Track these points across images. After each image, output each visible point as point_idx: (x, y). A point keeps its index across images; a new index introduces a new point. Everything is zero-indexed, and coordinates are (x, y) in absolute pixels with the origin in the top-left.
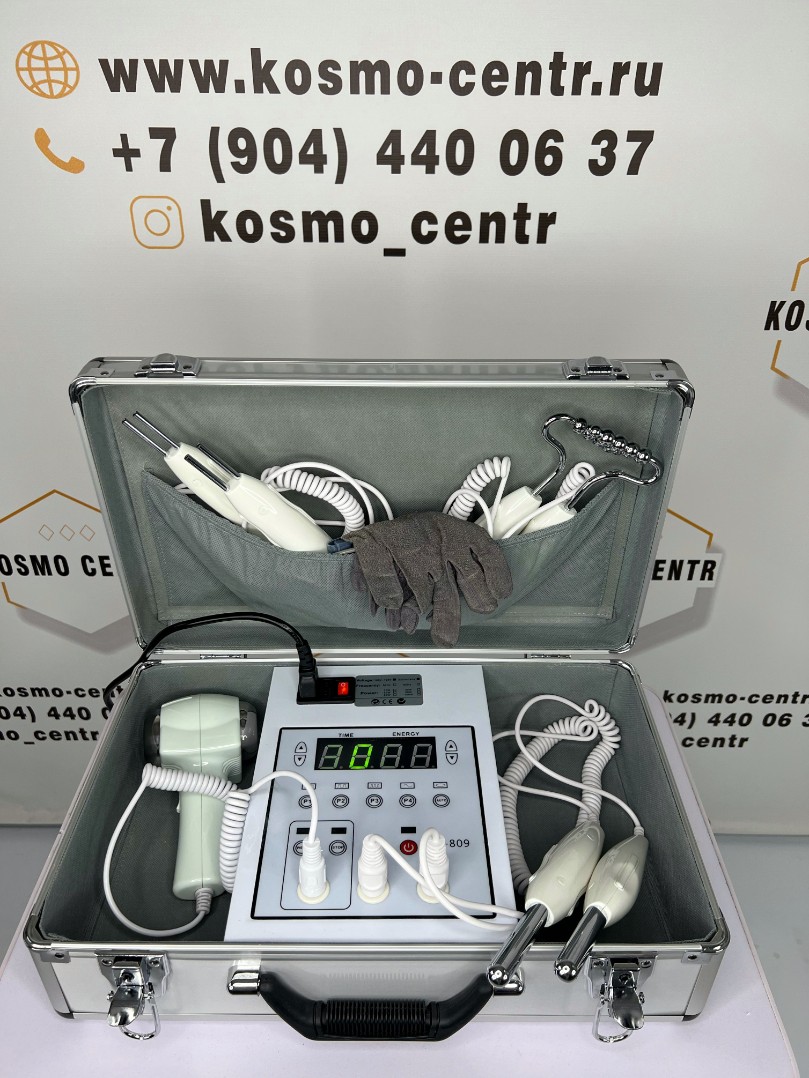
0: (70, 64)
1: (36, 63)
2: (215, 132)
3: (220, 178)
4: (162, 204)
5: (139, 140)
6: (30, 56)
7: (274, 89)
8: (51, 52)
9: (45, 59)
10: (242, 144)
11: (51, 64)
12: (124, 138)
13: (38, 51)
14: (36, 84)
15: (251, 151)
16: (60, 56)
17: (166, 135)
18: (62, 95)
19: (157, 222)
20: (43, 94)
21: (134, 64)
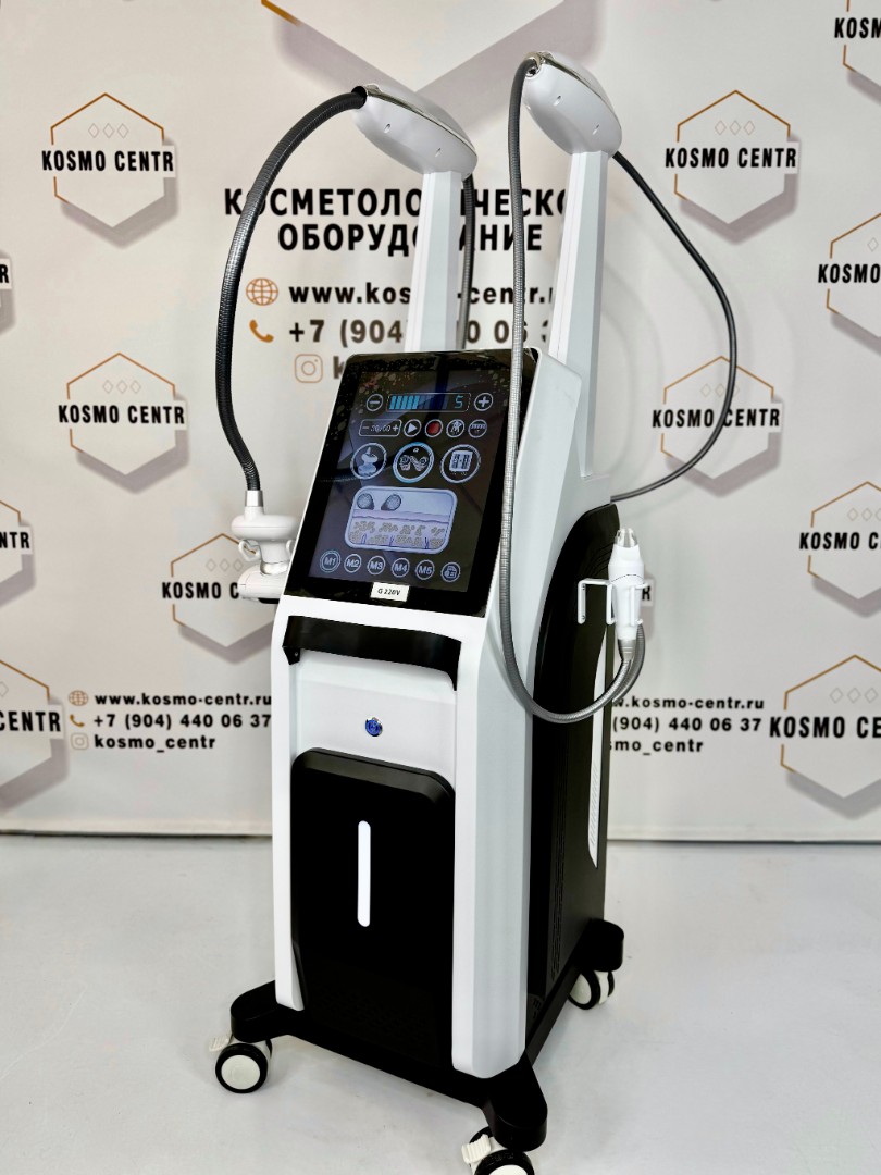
0: (274, 288)
1: (256, 289)
2: (344, 322)
3: (345, 345)
4: (312, 359)
5: (305, 326)
6: (254, 285)
7: (376, 301)
8: (265, 283)
9: (262, 287)
10: (358, 328)
11: (265, 289)
12: (297, 325)
13: (259, 283)
14: (255, 299)
15: (363, 332)
16: (270, 285)
17: (319, 324)
18: (268, 303)
19: (308, 368)
20: (257, 303)
21: (306, 289)
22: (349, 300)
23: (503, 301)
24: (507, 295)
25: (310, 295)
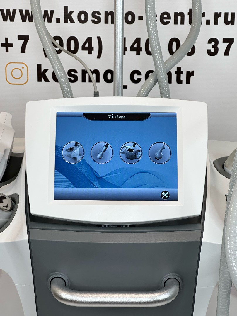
4: (20, 66)
7: (72, 21)
10: (57, 42)
12: (7, 39)
15: (61, 45)
19: (17, 74)
21: (14, 11)
22: (50, 20)
23: (176, 22)
24: (179, 17)
25: (18, 15)
